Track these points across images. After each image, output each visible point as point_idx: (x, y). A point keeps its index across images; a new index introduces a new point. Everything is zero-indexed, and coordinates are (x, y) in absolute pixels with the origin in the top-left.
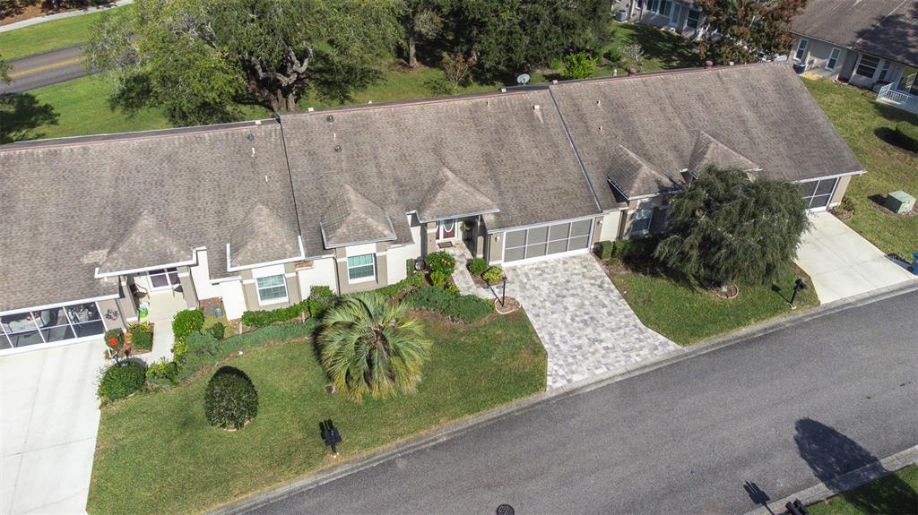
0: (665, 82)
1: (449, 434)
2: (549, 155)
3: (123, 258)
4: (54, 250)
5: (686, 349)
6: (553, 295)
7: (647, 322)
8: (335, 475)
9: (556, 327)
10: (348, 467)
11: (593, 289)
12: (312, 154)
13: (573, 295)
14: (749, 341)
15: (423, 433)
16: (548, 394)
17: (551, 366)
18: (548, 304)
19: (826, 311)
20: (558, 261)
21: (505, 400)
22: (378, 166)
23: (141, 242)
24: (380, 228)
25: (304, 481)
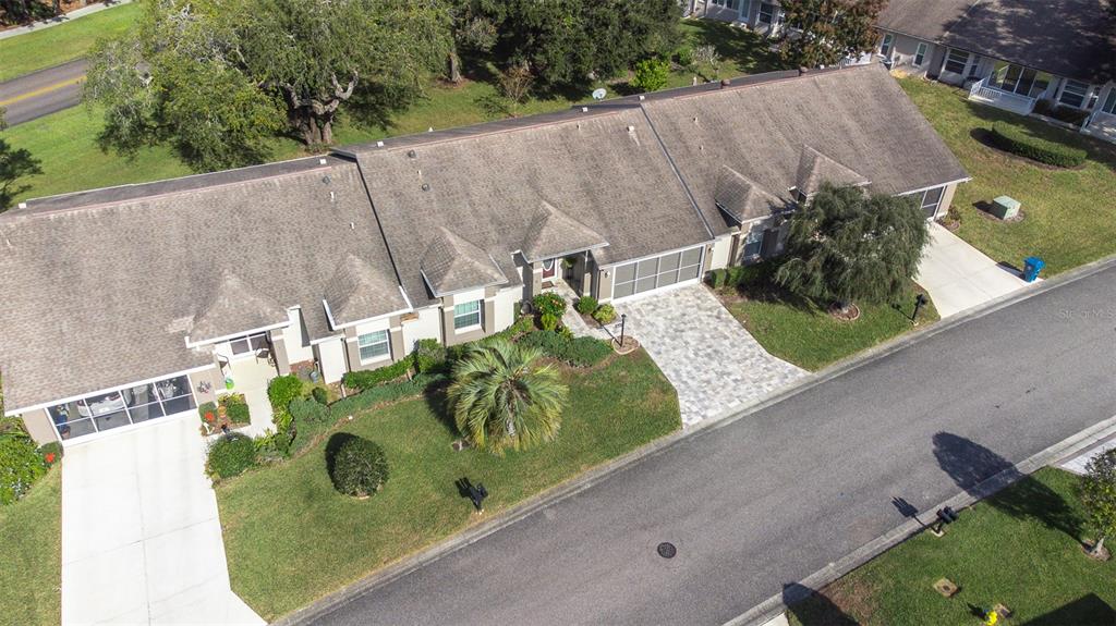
0: (762, 93)
1: (592, 481)
2: (651, 181)
3: (214, 324)
4: (134, 320)
5: (816, 375)
6: (671, 331)
7: (771, 350)
8: (482, 533)
9: (680, 363)
10: (496, 523)
11: (711, 321)
12: (398, 195)
13: (691, 329)
14: (877, 362)
15: (565, 482)
16: (685, 432)
17: (683, 403)
18: (667, 340)
19: (945, 326)
20: (669, 294)
21: (643, 442)
22: (472, 204)
23: (230, 305)
24: (489, 272)
25: (453, 541)
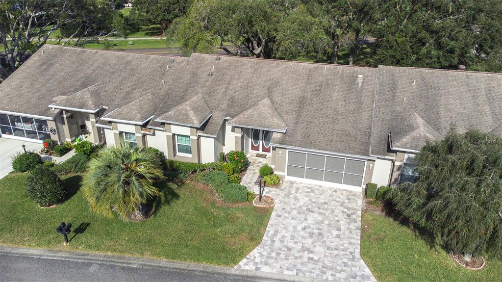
4: (47, 91)
9: (286, 228)
11: (341, 216)
12: (194, 74)
16: (234, 270)
17: (255, 253)
24: (193, 118)
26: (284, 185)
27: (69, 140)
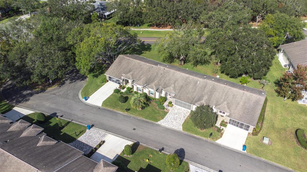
1: (140, 119)
4: (121, 72)
5: (183, 131)
6: (176, 113)
7: (183, 125)
8: (124, 114)
9: (170, 117)
10: (127, 114)
11: (183, 116)
12: (157, 73)
13: (178, 115)
15: (137, 117)
16: (157, 123)
17: (162, 120)
18: (173, 114)
20: (184, 110)
21: (151, 120)
22: (165, 79)
23: (128, 75)
24: (155, 88)
25: (121, 113)
26: (173, 107)
27: (125, 85)
